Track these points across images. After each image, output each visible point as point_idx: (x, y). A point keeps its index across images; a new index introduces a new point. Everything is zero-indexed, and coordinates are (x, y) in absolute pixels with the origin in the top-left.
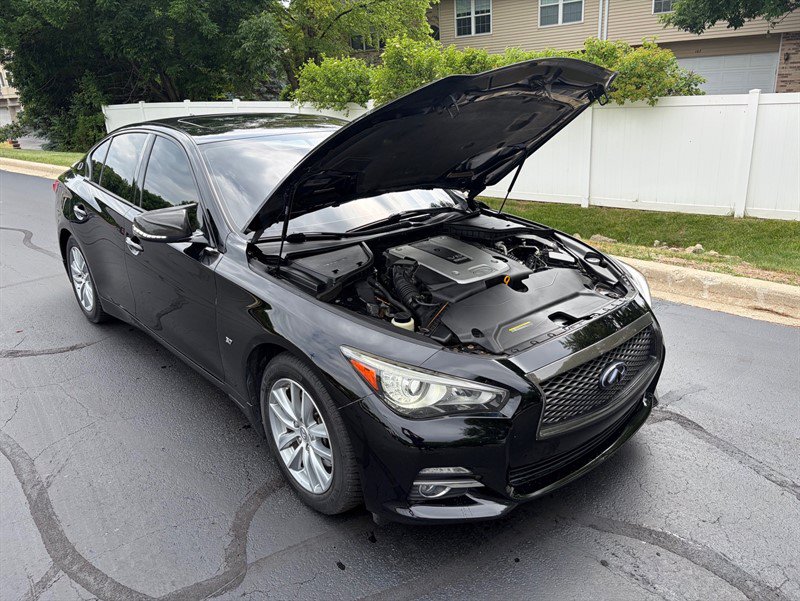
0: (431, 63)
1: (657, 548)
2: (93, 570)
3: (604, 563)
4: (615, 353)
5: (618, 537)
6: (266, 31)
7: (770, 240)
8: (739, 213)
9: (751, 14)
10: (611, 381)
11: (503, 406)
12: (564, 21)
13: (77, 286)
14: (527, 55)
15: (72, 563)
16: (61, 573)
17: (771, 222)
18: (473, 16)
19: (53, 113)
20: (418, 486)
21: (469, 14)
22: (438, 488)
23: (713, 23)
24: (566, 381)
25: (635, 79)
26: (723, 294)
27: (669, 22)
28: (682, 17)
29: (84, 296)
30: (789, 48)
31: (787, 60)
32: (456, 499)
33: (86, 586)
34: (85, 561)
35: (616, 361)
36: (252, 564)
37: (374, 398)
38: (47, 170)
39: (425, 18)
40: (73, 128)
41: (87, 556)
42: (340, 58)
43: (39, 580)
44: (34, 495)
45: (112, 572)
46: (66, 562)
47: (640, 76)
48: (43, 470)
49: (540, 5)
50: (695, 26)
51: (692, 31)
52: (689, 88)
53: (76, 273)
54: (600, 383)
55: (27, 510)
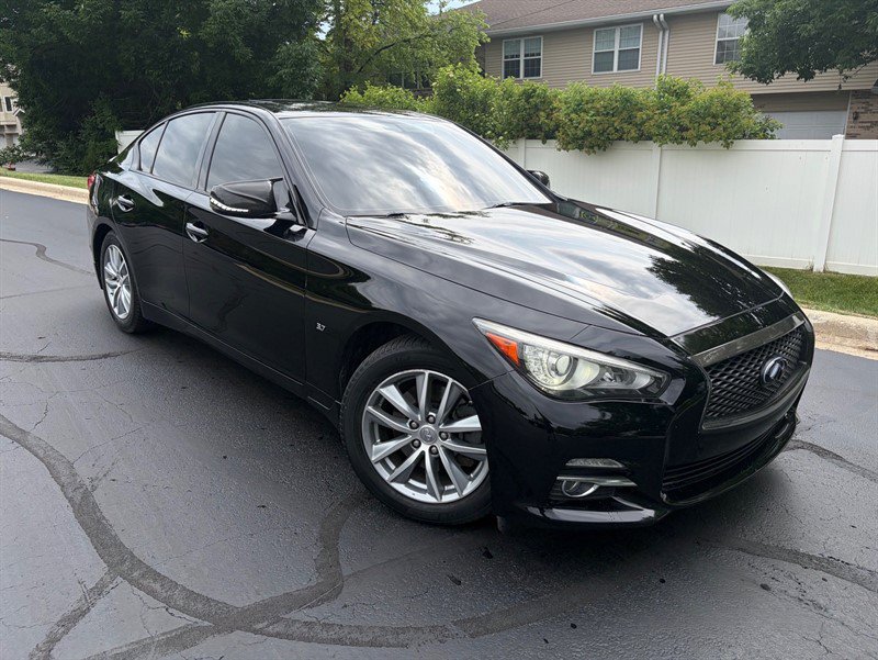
0: (487, 94)
1: (822, 574)
2: (157, 576)
3: (765, 587)
4: (774, 347)
5: (776, 562)
6: (306, 58)
7: (854, 295)
8: (818, 267)
9: (823, 67)
10: (772, 375)
11: (662, 391)
12: (619, 69)
13: (109, 290)
14: (592, 90)
15: (131, 569)
16: (119, 579)
17: (854, 277)
18: (522, 58)
19: (60, 138)
20: (562, 481)
21: (518, 56)
22: (584, 486)
23: (783, 73)
24: (728, 370)
25: (709, 119)
26: (829, 333)
27: (735, 70)
28: (750, 65)
29: (118, 302)
30: (857, 106)
31: (855, 118)
32: (601, 502)
33: (152, 593)
34: (148, 567)
35: (775, 355)
36: (350, 576)
37: (515, 375)
38: (56, 191)
39: (474, 56)
40: (81, 154)
41: (148, 561)
42: (385, 88)
43: (92, 586)
44: (78, 499)
45: (182, 579)
46: (125, 568)
47: (714, 116)
48: (84, 472)
49: (594, 51)
50: (763, 77)
51: (760, 81)
52: (764, 133)
53: (110, 276)
54: (761, 377)
55: (70, 513)
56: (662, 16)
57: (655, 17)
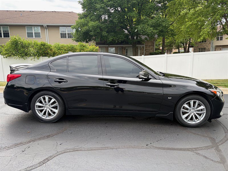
12: (35, 37)
16: (195, 151)
18: (2, 32)
33: (202, 150)
49: (27, 32)
56: (46, 25)
57: (44, 26)
